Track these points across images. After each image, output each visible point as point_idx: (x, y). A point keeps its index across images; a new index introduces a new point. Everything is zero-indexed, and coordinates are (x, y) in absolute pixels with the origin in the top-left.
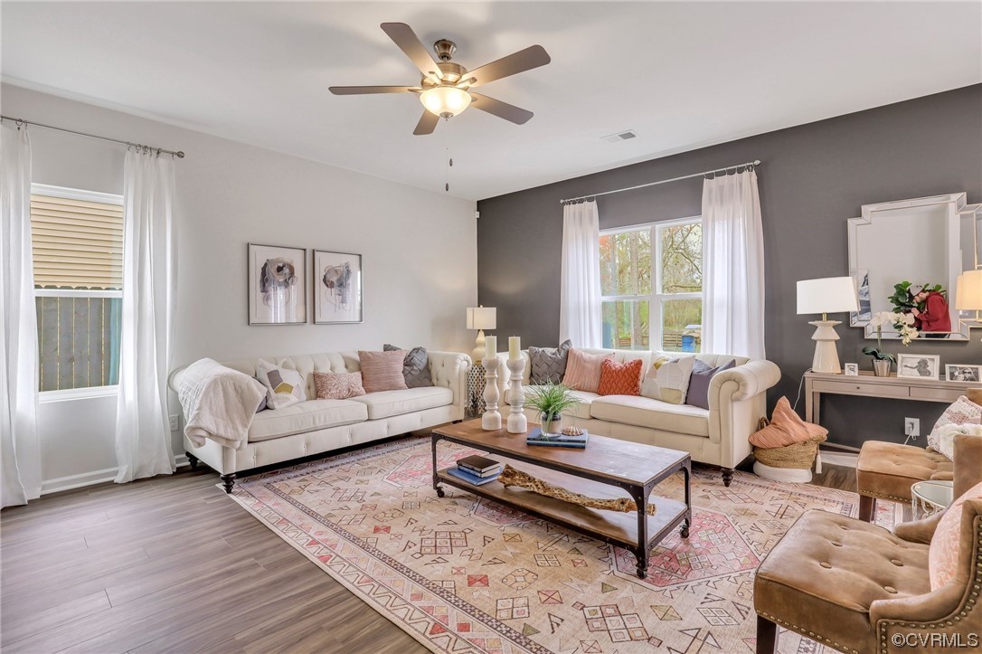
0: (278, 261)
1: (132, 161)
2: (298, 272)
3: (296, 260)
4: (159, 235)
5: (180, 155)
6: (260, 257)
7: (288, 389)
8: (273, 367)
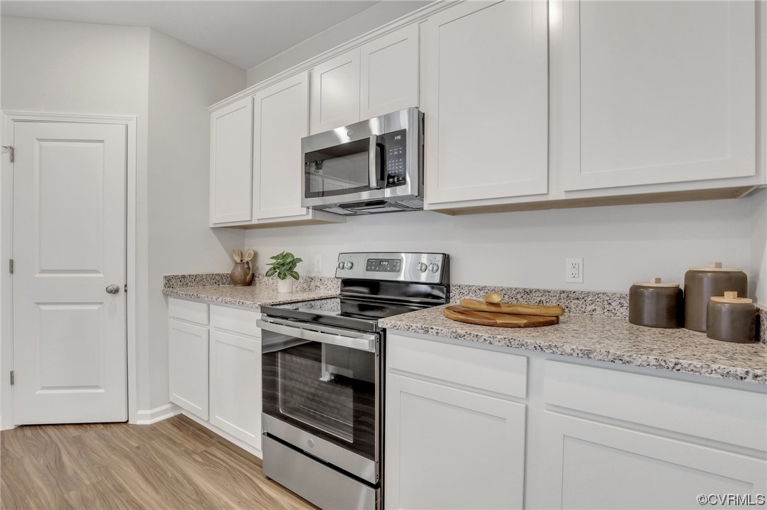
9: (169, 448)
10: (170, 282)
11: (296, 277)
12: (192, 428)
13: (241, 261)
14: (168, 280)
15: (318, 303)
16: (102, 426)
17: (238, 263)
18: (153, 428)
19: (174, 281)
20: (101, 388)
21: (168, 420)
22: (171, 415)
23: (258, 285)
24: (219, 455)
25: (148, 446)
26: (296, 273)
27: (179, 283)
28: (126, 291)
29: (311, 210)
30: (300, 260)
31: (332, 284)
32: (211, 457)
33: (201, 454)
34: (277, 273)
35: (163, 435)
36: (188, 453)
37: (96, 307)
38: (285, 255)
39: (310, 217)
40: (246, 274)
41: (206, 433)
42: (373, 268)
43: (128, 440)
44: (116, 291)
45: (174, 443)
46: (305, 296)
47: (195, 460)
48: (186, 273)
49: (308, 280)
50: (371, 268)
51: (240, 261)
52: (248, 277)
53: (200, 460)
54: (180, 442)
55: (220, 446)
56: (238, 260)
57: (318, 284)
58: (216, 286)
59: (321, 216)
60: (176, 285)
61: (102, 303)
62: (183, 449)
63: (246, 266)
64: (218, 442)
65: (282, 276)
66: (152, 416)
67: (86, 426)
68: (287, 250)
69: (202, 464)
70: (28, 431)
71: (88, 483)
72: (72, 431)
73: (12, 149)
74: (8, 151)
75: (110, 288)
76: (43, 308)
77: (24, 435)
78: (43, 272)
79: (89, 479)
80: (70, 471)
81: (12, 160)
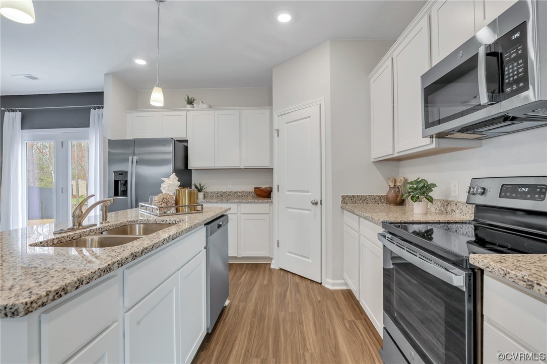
9: (334, 309)
10: (345, 199)
11: (431, 200)
12: (353, 302)
13: (395, 186)
14: (344, 198)
15: (454, 226)
16: (309, 281)
17: (392, 188)
18: (333, 292)
19: (347, 199)
20: (309, 259)
21: (342, 291)
22: (344, 288)
23: (407, 205)
24: (361, 329)
25: (325, 303)
26: (430, 197)
27: (350, 200)
28: (321, 204)
29: (434, 139)
30: (434, 185)
31: (467, 210)
32: (355, 328)
33: (350, 322)
34: (410, 196)
35: (335, 299)
36: (343, 318)
37: (308, 212)
38: (420, 181)
39: (433, 146)
40: (397, 196)
41: (359, 309)
42: (508, 194)
43: (317, 295)
44: (316, 204)
45: (339, 307)
46: (442, 218)
47: (345, 325)
48: (355, 195)
49: (445, 203)
50: (506, 194)
51: (393, 186)
52: (398, 199)
53: (348, 326)
54: (342, 308)
55: (364, 322)
56: (392, 185)
57: (454, 208)
58: (376, 204)
59: (445, 143)
60: (350, 202)
61: (310, 210)
62: (341, 313)
63: (397, 190)
64: (364, 319)
65: (415, 199)
66: (333, 285)
68: (422, 176)
69: (347, 329)
70: (282, 273)
71: (290, 311)
72: (297, 279)
73: (278, 130)
74: (276, 132)
75: (313, 202)
76: (289, 210)
77: (280, 274)
78: (289, 191)
79: (292, 309)
80: (286, 300)
81: (278, 136)
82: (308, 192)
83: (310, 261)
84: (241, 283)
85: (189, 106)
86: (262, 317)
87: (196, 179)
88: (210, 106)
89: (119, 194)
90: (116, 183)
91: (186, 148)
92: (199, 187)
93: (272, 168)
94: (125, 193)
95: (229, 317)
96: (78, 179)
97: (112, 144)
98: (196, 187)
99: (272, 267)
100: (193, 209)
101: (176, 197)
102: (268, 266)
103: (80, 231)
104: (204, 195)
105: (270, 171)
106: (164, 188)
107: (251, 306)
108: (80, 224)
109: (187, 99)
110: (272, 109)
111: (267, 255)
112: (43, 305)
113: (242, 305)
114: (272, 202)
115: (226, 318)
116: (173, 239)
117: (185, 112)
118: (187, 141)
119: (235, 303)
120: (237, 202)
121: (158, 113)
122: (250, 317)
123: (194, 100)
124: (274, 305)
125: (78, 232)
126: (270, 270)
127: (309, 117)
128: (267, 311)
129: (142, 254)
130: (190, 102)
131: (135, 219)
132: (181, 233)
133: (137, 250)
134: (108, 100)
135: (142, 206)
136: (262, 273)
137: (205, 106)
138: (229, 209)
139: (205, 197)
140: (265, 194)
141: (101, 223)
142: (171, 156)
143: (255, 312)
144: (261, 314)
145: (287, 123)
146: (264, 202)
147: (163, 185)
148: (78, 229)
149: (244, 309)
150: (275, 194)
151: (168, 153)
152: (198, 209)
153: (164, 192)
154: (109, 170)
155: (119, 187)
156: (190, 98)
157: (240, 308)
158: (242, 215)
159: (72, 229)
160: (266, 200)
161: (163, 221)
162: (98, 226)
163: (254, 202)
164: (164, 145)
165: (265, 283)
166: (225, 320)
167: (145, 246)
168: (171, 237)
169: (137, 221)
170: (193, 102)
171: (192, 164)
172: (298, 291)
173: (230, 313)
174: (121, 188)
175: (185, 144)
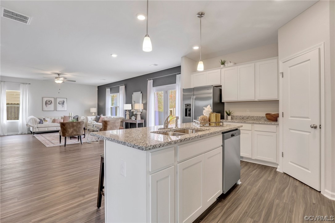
0: (49, 100)
1: (22, 85)
2: (53, 102)
3: (53, 100)
4: (26, 95)
5: (30, 84)
6: (45, 100)
7: (47, 121)
8: (44, 118)
16: (309, 188)
20: (309, 170)
25: (319, 206)
28: (320, 128)
37: (308, 134)
43: (313, 198)
44: (315, 127)
61: (310, 132)
66: (332, 196)
67: (304, 184)
70: (285, 176)
71: (284, 201)
72: (297, 183)
73: (283, 73)
74: (281, 74)
75: (312, 126)
76: (291, 131)
77: (283, 176)
78: (291, 117)
79: (286, 201)
80: (283, 194)
81: (283, 77)
82: (308, 118)
83: (310, 172)
84: (251, 174)
85: (222, 66)
86: (261, 198)
87: (227, 108)
88: (235, 64)
89: (188, 115)
90: (186, 109)
91: (221, 90)
92: (228, 113)
93: (279, 100)
94: (190, 115)
95: (239, 191)
96: (174, 108)
97: (184, 90)
98: (227, 113)
99: (277, 170)
100: (218, 124)
101: (209, 118)
102: (274, 169)
103: (167, 129)
104: (232, 117)
105: (276, 102)
106: (204, 113)
107: (255, 189)
108: (167, 127)
109: (221, 62)
110: (278, 58)
111: (275, 161)
112: (150, 149)
113: (249, 187)
114: (278, 125)
115: (237, 191)
116: (200, 137)
117: (220, 70)
118: (221, 86)
119: (245, 184)
120: (251, 123)
121: (206, 72)
122: (253, 195)
123: (225, 62)
124: (272, 194)
125: (166, 130)
126: (276, 172)
127: (309, 60)
128: (266, 196)
129: (184, 140)
130: (223, 63)
131: (189, 127)
132: (205, 135)
133: (182, 138)
134: (183, 69)
135: (195, 122)
136: (268, 172)
137: (232, 64)
138: (242, 126)
139: (232, 119)
140: (273, 118)
141: (175, 127)
142: (211, 95)
143: (256, 194)
144: (261, 196)
145: (290, 67)
146: (271, 124)
147: (204, 111)
148: (166, 129)
149: (250, 190)
150: (280, 119)
151: (210, 93)
152: (221, 125)
153: (204, 114)
154: (183, 103)
155: (187, 112)
156: (223, 61)
157: (247, 189)
158: (255, 132)
159: (164, 129)
160: (273, 123)
161: (201, 129)
162: (174, 128)
163: (264, 124)
164: (208, 89)
165: (269, 179)
166: (236, 192)
167: (186, 137)
168: (199, 136)
169: (190, 128)
170: (224, 63)
171: (224, 100)
172: (296, 191)
173: (240, 189)
174: (188, 113)
175: (220, 88)
